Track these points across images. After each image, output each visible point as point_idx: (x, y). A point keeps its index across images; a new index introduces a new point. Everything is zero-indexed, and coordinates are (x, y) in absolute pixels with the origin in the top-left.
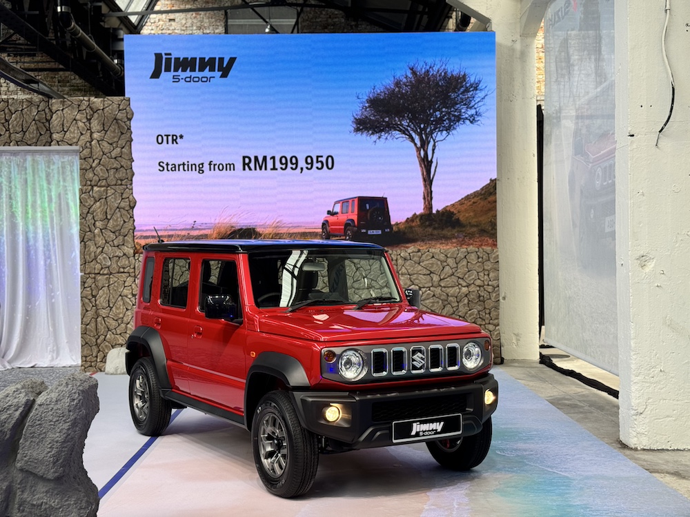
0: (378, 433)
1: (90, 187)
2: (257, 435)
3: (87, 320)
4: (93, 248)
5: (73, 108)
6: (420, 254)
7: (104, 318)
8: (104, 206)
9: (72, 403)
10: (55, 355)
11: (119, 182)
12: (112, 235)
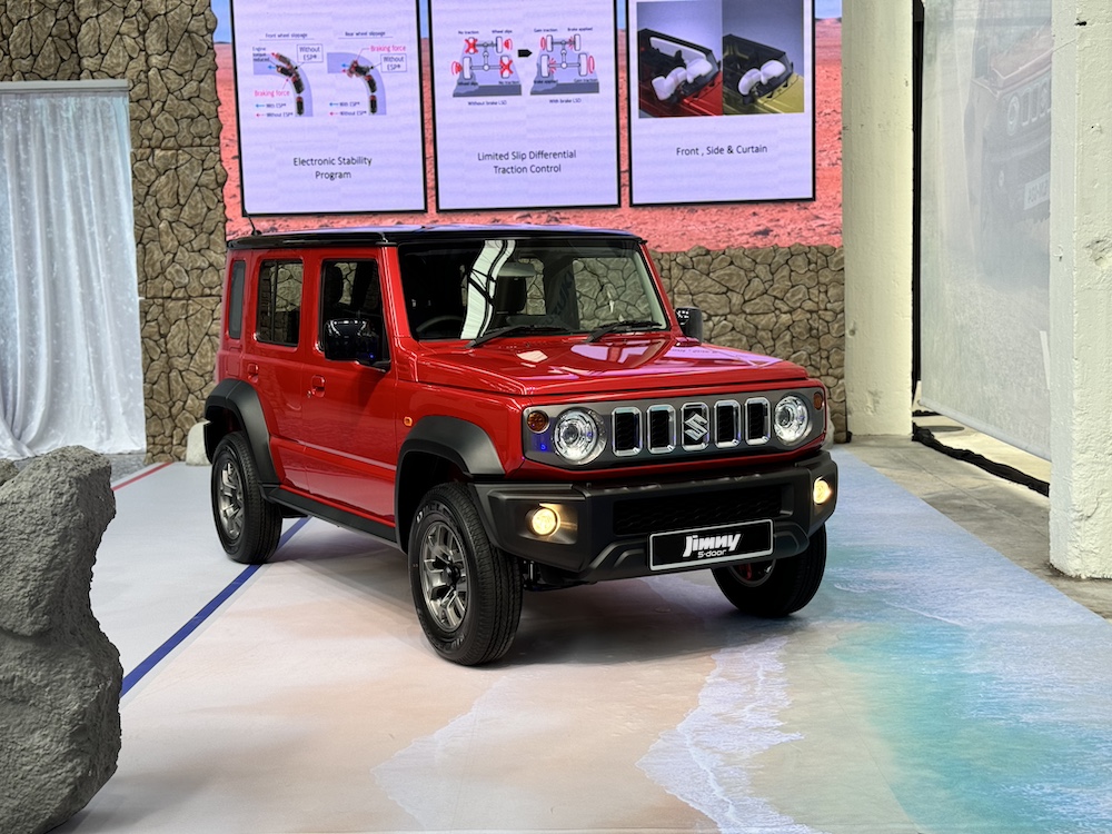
0: (625, 555)
1: (148, 151)
2: (417, 559)
3: (153, 375)
4: (157, 255)
5: (115, 13)
6: (709, 258)
7: (180, 372)
8: (174, 182)
9: (59, 501)
10: (104, 434)
11: (197, 141)
12: (189, 232)
